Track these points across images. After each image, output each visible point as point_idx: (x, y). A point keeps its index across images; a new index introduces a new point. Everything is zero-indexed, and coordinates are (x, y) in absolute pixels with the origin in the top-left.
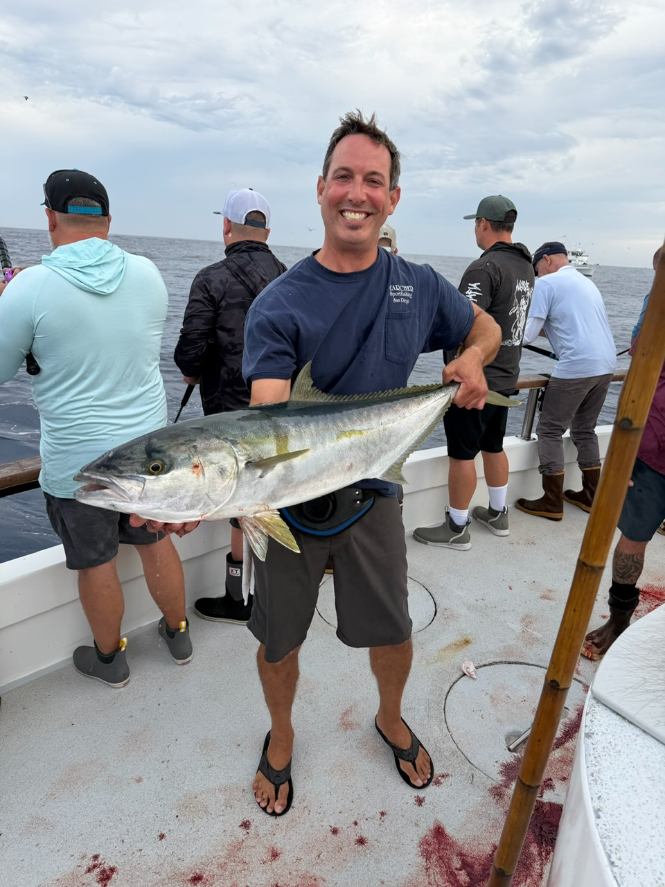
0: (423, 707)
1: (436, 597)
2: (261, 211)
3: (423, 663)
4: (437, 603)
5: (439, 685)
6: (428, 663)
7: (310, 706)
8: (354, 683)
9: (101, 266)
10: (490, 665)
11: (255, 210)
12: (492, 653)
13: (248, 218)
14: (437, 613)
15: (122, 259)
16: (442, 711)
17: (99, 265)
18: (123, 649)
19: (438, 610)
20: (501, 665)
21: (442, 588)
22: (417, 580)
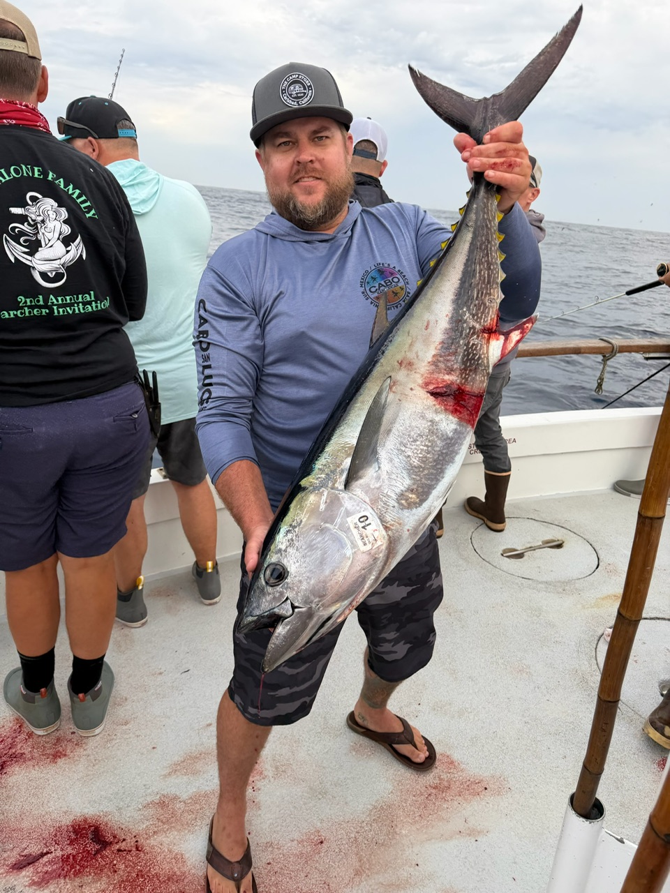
0: (574, 643)
1: (600, 552)
2: (372, 140)
3: (578, 606)
4: (601, 558)
5: (592, 627)
6: (583, 607)
7: (459, 623)
8: (504, 612)
9: (136, 187)
10: (651, 619)
11: (366, 138)
12: (655, 608)
13: (357, 148)
14: (600, 567)
15: (157, 180)
16: (594, 650)
17: (133, 185)
18: (140, 588)
19: (601, 564)
20: (664, 622)
21: (608, 545)
22: (582, 535)
